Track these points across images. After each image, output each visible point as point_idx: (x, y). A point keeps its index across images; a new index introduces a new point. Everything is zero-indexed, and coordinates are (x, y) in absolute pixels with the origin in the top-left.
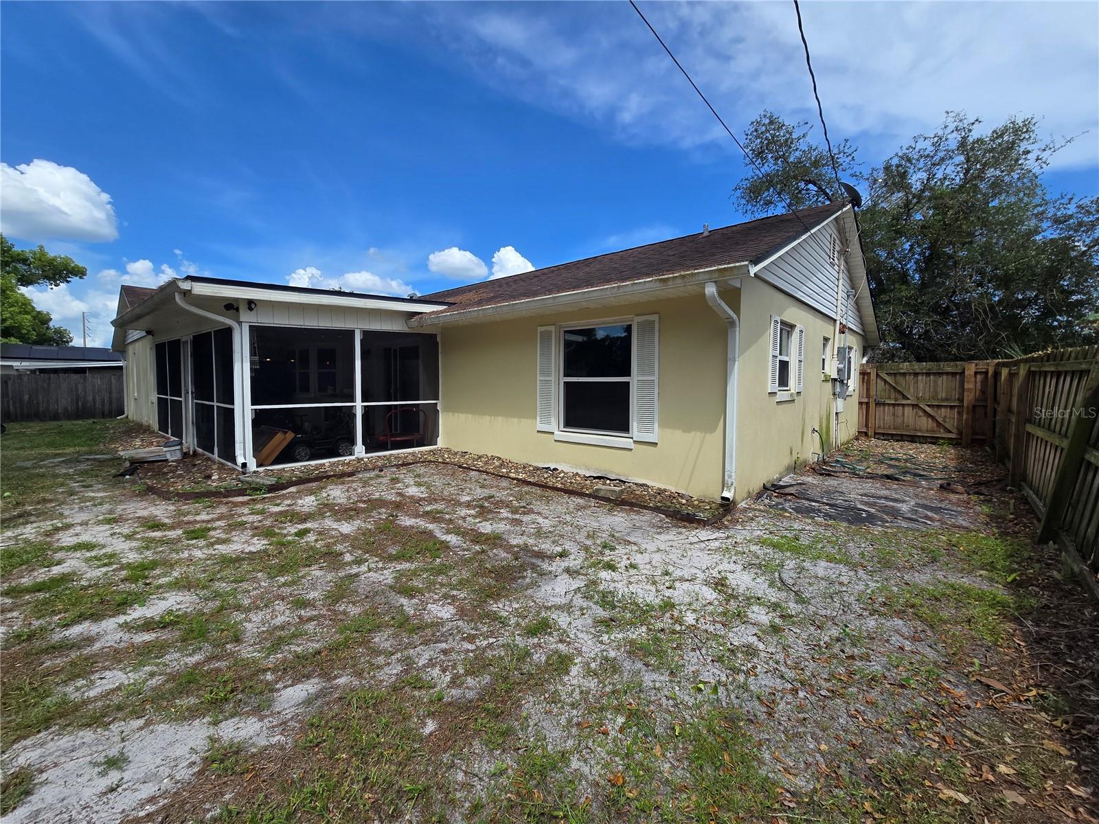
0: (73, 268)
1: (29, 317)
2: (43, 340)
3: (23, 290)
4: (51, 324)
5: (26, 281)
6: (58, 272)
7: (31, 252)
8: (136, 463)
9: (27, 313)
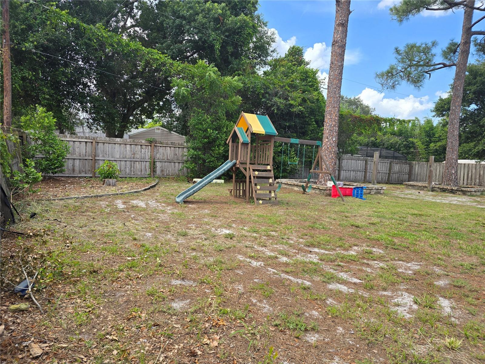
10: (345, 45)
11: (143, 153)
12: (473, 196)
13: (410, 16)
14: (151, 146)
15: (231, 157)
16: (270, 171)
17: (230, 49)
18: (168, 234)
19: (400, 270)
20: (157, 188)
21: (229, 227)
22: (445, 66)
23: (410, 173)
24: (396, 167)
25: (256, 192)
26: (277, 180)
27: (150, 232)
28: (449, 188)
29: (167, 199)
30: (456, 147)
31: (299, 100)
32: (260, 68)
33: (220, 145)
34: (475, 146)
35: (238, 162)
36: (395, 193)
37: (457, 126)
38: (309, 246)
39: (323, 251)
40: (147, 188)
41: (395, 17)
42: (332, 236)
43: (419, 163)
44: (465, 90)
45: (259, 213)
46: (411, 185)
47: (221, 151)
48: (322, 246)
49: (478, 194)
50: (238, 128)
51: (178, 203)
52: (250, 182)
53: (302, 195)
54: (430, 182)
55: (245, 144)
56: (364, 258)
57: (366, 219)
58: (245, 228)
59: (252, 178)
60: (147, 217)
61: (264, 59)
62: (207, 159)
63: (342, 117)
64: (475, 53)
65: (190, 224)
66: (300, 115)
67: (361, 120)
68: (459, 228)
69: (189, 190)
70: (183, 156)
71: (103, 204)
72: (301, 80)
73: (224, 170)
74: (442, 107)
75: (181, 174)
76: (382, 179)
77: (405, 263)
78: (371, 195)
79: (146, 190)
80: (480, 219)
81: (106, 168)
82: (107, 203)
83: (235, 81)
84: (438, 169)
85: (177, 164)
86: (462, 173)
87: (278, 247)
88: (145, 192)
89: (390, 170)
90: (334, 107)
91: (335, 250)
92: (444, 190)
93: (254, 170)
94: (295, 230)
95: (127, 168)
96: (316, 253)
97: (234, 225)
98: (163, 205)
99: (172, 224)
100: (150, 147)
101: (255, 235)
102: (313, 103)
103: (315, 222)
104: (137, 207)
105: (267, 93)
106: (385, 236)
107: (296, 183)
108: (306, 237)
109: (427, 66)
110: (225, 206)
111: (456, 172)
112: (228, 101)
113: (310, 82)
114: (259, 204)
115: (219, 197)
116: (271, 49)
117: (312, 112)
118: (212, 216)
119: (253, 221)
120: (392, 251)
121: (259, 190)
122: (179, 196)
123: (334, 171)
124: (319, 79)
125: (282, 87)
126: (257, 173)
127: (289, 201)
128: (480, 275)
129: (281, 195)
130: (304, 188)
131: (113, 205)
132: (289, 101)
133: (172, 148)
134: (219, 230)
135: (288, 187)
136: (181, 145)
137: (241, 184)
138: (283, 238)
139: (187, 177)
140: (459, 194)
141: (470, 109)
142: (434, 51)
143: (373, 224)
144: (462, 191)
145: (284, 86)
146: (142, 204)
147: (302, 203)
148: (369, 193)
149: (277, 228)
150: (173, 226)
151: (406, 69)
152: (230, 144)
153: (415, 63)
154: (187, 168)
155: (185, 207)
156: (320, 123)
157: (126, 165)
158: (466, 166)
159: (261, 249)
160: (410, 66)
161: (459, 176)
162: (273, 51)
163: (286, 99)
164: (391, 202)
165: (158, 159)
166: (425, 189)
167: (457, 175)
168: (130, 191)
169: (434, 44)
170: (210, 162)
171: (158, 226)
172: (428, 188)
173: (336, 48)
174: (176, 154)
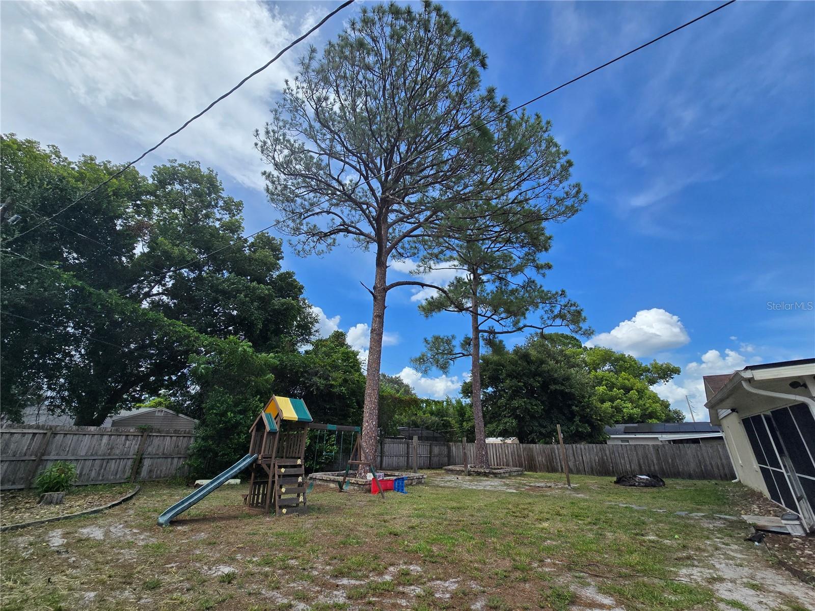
0: (672, 369)
1: (658, 404)
2: (669, 419)
3: (651, 388)
4: (671, 408)
5: (652, 382)
6: (666, 373)
7: (651, 364)
8: (762, 531)
9: (657, 402)
10: (382, 333)
11: (127, 446)
12: (503, 478)
13: (434, 313)
14: (142, 436)
15: (252, 450)
16: (300, 466)
17: (272, 327)
18: (125, 589)
19: (437, 595)
20: (133, 501)
21: (232, 560)
22: (464, 355)
23: (449, 455)
24: (436, 450)
25: (280, 497)
26: (310, 475)
27: (94, 590)
28: (482, 471)
29: (144, 520)
30: (482, 429)
31: (340, 381)
32: (301, 345)
33: (241, 432)
34: (498, 426)
35: (260, 457)
36: (436, 480)
37: (480, 408)
38: (336, 576)
39: (353, 582)
40: (116, 502)
41: (423, 313)
42: (366, 554)
43: (455, 445)
44: (481, 376)
45: (280, 530)
46: (449, 470)
47: (241, 440)
48: (353, 573)
49: (507, 475)
50: (266, 415)
51: (160, 525)
52: (273, 482)
53: (338, 494)
54: (466, 466)
55: (272, 433)
56: (399, 584)
57: (406, 521)
58: (254, 559)
59: (277, 477)
60: (100, 558)
61: (307, 337)
62: (220, 452)
63: (382, 398)
64: (484, 346)
65: (170, 563)
66: (341, 397)
67: (400, 401)
68: (493, 521)
69: (183, 503)
70: (187, 448)
71: (23, 541)
72: (343, 360)
73: (240, 469)
74: (467, 390)
75: (178, 475)
76: (424, 464)
77: (442, 583)
78: (413, 486)
79: (113, 506)
80: (510, 506)
81: (55, 474)
82: (32, 539)
83: (271, 358)
84: (471, 449)
85: (176, 460)
86: (491, 453)
87: (296, 585)
88: (111, 511)
89: (430, 453)
90: (374, 390)
91: (367, 577)
92: (479, 474)
93: (280, 467)
94: (322, 551)
95: (94, 471)
96: (344, 587)
97: (239, 557)
98: (135, 531)
99: (139, 569)
100: (140, 437)
101: (267, 569)
102: (354, 384)
103: (349, 535)
104: (88, 539)
105: (306, 372)
106: (423, 544)
107: (332, 477)
108: (335, 561)
109: (451, 355)
110: (233, 523)
111: (486, 453)
112: (260, 379)
113: (351, 362)
114: (282, 514)
115: (227, 507)
116: (314, 329)
117: (353, 393)
118: (210, 544)
119: (268, 545)
120: (430, 566)
121: (284, 494)
122: (165, 514)
123: (374, 459)
124: (360, 360)
125: (322, 367)
126: (283, 470)
127: (321, 505)
128: (513, 584)
129: (312, 496)
130: (341, 484)
131: (43, 541)
132: (330, 381)
133: (174, 438)
134: (214, 568)
135: (323, 483)
136: (188, 433)
137: (262, 486)
138: (304, 569)
139: (187, 478)
140: (492, 477)
141: (488, 391)
142: (454, 343)
143: (413, 528)
144: (493, 473)
145: (325, 366)
146: (97, 534)
147: (336, 507)
148: (411, 484)
149: (299, 552)
150: (139, 572)
151: (434, 356)
152: (253, 434)
153: (440, 351)
154: (190, 466)
155: (171, 531)
156: (361, 404)
157: (93, 465)
158: (494, 445)
159: (271, 594)
160: (437, 354)
161: (489, 457)
162: (316, 331)
163: (327, 379)
164: (432, 494)
165: (149, 454)
166: (463, 474)
167: (487, 456)
168: (84, 511)
169: (453, 337)
170: (223, 455)
171: (113, 574)
172: (465, 472)
173: (375, 335)
174: (178, 446)
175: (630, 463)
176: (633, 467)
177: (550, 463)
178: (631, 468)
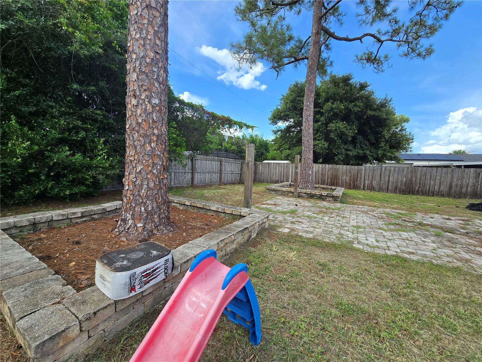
23: (256, 172)
28: (317, 193)
30: (312, 147)
54: (296, 187)
76: (235, 180)
89: (241, 170)
92: (311, 196)
172: (295, 193)
175: (440, 184)
176: (442, 188)
177: (354, 182)
178: (439, 188)
